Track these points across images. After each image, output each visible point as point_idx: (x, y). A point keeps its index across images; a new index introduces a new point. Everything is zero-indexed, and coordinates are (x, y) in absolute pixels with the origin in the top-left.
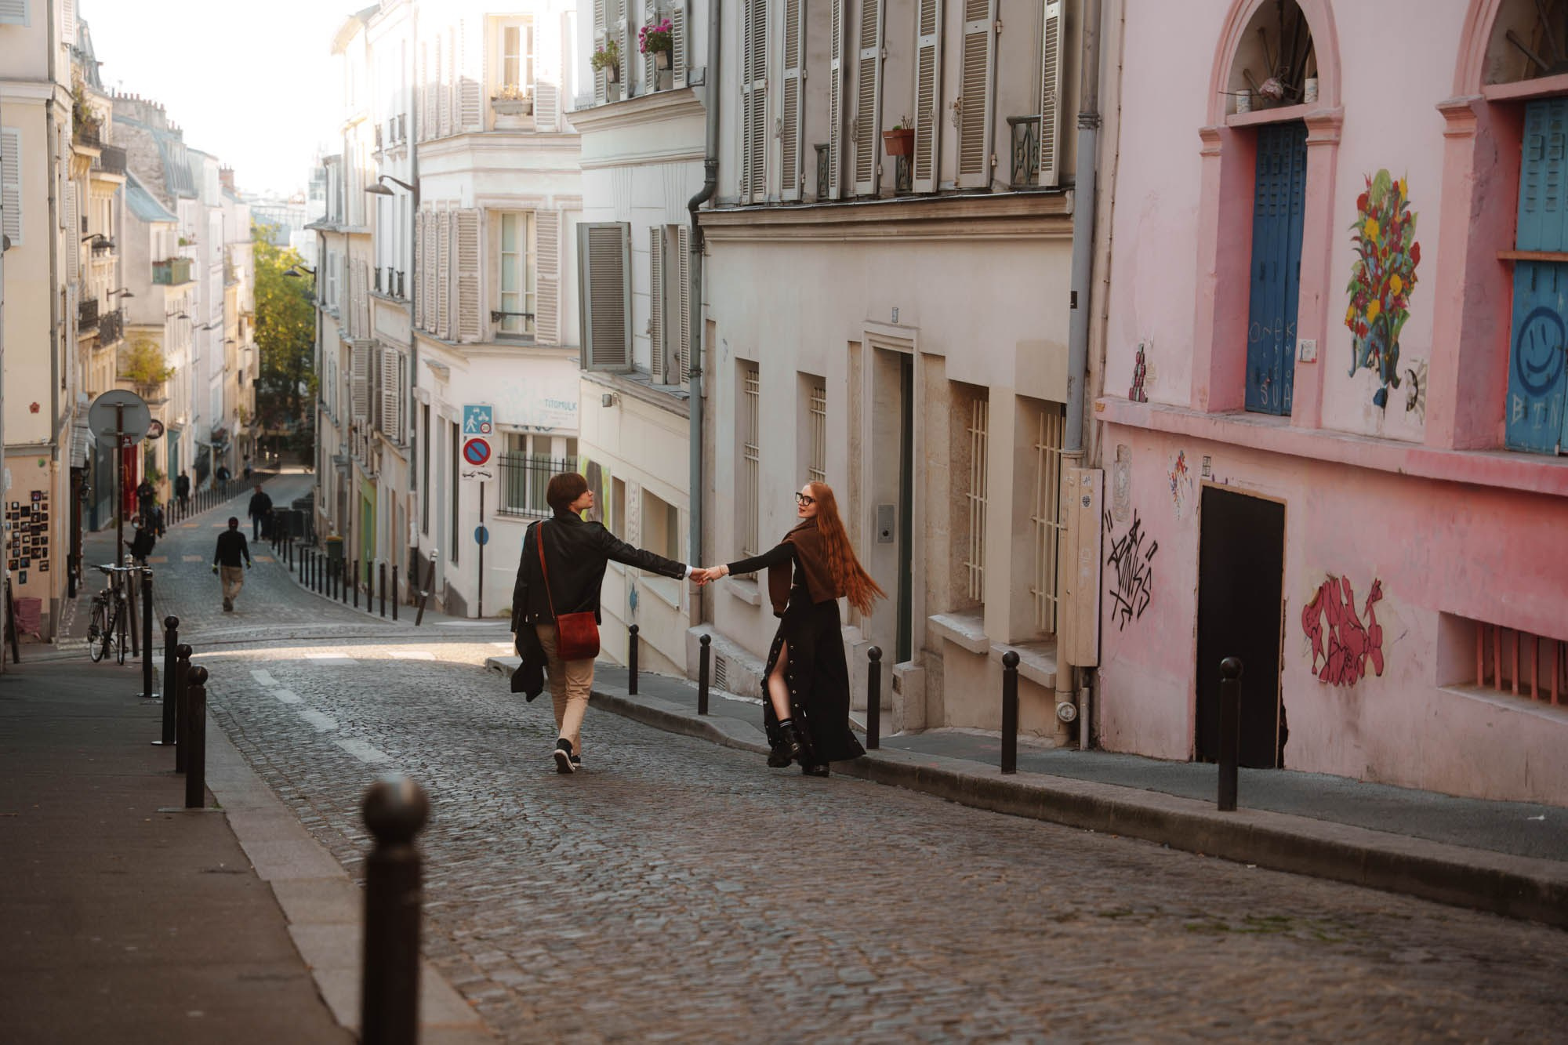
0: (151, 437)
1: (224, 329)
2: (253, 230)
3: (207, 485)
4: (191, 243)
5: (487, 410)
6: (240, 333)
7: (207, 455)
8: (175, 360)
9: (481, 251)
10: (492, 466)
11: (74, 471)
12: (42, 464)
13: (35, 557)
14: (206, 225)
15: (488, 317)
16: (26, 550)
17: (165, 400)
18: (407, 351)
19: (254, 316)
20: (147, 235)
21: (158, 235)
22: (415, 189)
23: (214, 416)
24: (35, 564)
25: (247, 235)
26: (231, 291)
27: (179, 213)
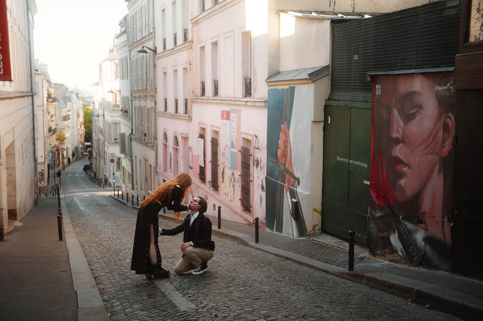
0: (63, 151)
1: (77, 127)
2: (83, 105)
3: (74, 158)
4: (70, 111)
5: (114, 154)
6: (81, 127)
7: (74, 152)
8: (67, 135)
9: (112, 129)
10: (115, 163)
11: (48, 164)
12: (43, 165)
13: (42, 180)
14: (73, 107)
15: (114, 139)
16: (41, 179)
17: (65, 143)
18: (103, 142)
19: (84, 123)
20: (61, 111)
21: (63, 111)
22: (104, 116)
23: (76, 144)
24: (42, 181)
25: (82, 106)
26: (78, 119)
27: (68, 106)
